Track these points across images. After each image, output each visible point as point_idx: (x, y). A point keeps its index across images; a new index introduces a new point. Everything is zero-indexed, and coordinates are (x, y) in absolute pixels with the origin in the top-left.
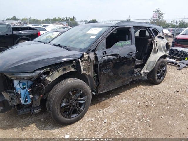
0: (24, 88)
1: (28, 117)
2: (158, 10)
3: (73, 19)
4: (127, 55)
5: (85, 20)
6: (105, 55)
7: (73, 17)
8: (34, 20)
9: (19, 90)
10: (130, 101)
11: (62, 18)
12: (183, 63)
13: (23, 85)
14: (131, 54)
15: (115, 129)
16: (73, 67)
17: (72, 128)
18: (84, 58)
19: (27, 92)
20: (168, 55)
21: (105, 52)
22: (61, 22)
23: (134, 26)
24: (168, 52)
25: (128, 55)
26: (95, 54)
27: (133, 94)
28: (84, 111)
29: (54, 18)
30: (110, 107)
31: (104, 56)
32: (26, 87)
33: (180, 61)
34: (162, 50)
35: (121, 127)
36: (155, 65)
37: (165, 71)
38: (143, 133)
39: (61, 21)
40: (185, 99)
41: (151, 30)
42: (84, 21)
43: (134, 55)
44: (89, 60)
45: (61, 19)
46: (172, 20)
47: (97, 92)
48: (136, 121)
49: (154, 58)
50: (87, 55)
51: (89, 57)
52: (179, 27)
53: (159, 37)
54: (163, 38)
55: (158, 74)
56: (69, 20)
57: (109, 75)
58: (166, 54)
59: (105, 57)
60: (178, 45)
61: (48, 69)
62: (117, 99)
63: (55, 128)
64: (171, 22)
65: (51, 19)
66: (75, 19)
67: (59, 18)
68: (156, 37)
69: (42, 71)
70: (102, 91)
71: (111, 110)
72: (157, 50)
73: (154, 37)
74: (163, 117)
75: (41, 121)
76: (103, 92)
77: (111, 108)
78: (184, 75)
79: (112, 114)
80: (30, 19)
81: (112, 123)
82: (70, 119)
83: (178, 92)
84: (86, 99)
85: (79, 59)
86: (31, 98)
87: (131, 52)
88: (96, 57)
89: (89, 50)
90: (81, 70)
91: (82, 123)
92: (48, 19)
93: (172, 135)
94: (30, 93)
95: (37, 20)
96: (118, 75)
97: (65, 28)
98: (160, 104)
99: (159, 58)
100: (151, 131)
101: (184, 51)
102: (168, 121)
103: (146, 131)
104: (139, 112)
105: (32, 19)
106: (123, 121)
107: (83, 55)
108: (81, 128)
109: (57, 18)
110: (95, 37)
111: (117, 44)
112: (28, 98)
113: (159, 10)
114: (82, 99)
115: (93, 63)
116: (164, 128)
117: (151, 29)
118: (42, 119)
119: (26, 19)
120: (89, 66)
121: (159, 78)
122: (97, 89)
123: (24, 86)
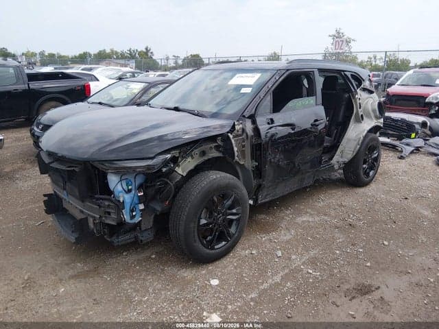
0: (129, 191)
1: (124, 254)
2: (339, 33)
3: (146, 54)
4: (310, 126)
5: (174, 56)
6: (271, 126)
7: (146, 49)
8: (52, 55)
9: (121, 194)
10: (317, 219)
11: (119, 51)
12: (408, 145)
13: (127, 185)
14: (317, 123)
15: (302, 267)
16: (217, 148)
17: (218, 268)
18: (235, 132)
19: (136, 198)
20: (382, 126)
21: (272, 120)
22: (118, 61)
23: (319, 69)
24: (382, 120)
25: (312, 125)
26: (254, 122)
27: (320, 205)
28: (236, 235)
29: (100, 51)
30: (281, 230)
31: (271, 128)
32: (133, 188)
33: (401, 140)
34: (371, 117)
35: (312, 263)
36: (358, 147)
37: (376, 159)
38: (355, 271)
39: (118, 58)
40: (422, 211)
41: (350, 76)
42: (171, 57)
43: (323, 126)
44: (244, 136)
45: (117, 53)
46: (371, 55)
47: (256, 201)
48: (338, 252)
49: (357, 132)
50: (241, 126)
51: (243, 130)
52: (387, 70)
53: (364, 90)
54: (371, 92)
55: (364, 166)
56: (137, 55)
57: (278, 166)
58: (379, 124)
59: (273, 129)
60: (393, 108)
61: (176, 153)
62: (291, 216)
63: (184, 270)
64: (369, 58)
65: (92, 53)
66: (152, 53)
67: (112, 51)
68: (358, 90)
69: (169, 156)
70: (265, 198)
71: (284, 236)
72: (362, 116)
73: (356, 91)
74: (386, 243)
75: (152, 259)
76: (267, 200)
77: (282, 232)
78: (413, 168)
79: (288, 242)
80: (42, 54)
81: (293, 257)
82: (213, 251)
83: (406, 198)
84: (240, 211)
85: (228, 132)
86: (141, 210)
87: (316, 121)
88: (256, 130)
89: (244, 116)
90: (234, 153)
91: (235, 260)
92: (85, 54)
93: (410, 271)
94: (141, 200)
95: (60, 57)
96: (294, 166)
97: (136, 75)
98: (377, 222)
99: (366, 132)
100: (369, 267)
101: (407, 119)
102: (397, 250)
103: (361, 267)
104: (340, 238)
105: (46, 54)
106: (312, 253)
107: (234, 126)
108: (235, 268)
109: (108, 51)
110: (250, 91)
111: (291, 104)
112: (137, 210)
113: (341, 31)
114: (234, 211)
115: (251, 142)
116: (392, 261)
117: (349, 74)
118: (154, 256)
119: (33, 53)
120: (244, 146)
121: (367, 174)
122: (256, 194)
123: (130, 187)
